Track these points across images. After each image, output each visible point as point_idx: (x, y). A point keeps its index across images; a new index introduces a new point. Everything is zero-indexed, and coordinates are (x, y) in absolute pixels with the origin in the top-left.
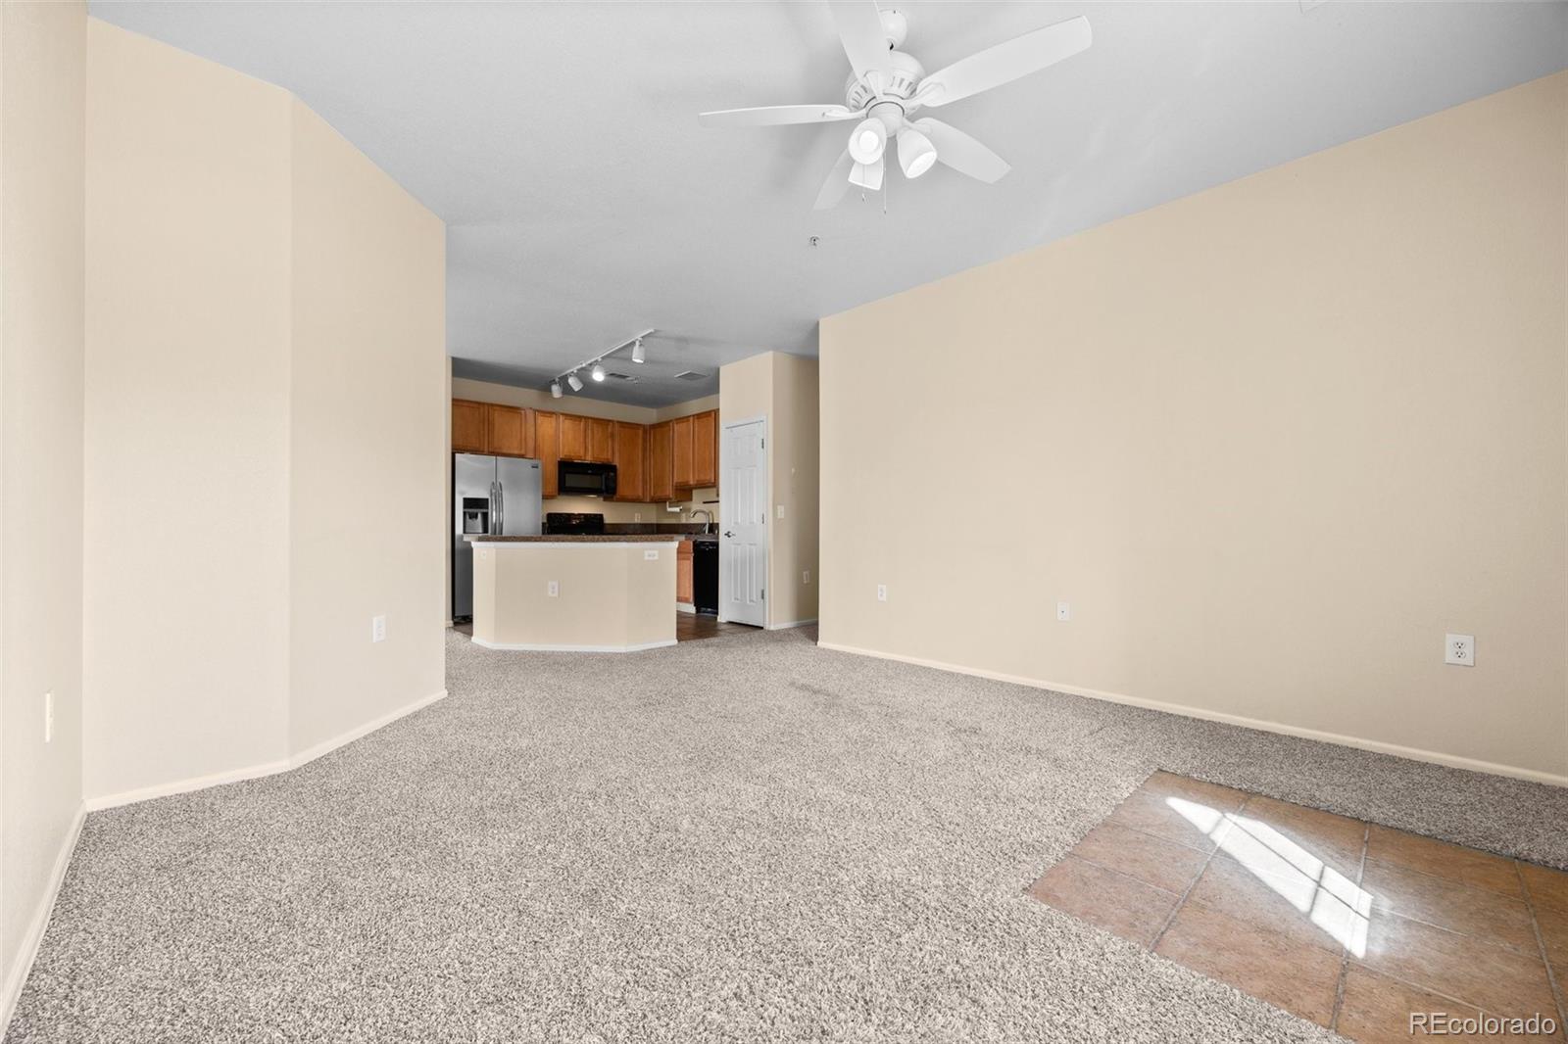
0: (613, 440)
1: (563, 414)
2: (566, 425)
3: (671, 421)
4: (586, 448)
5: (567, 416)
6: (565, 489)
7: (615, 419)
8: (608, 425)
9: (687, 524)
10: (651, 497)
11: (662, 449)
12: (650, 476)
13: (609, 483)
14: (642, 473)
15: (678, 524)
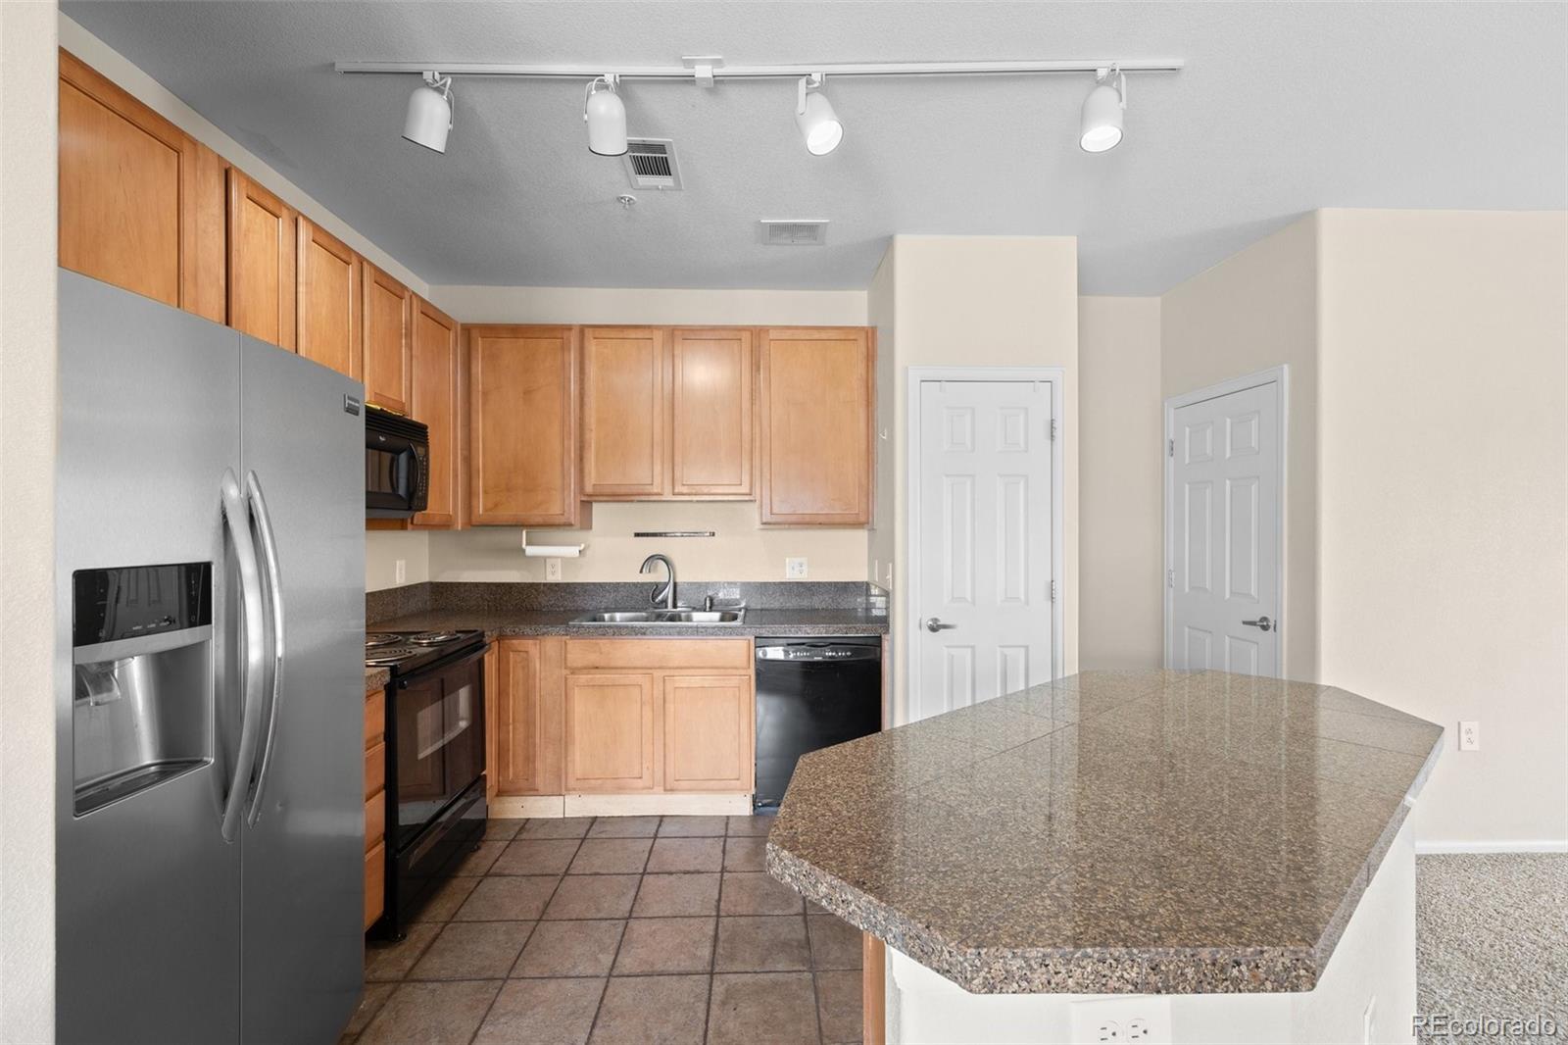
1: (304, 217)
3: (568, 327)
8: (401, 298)
9: (568, 584)
10: (473, 518)
11: (528, 393)
12: (468, 460)
13: (417, 477)
14: (453, 452)
15: (532, 583)
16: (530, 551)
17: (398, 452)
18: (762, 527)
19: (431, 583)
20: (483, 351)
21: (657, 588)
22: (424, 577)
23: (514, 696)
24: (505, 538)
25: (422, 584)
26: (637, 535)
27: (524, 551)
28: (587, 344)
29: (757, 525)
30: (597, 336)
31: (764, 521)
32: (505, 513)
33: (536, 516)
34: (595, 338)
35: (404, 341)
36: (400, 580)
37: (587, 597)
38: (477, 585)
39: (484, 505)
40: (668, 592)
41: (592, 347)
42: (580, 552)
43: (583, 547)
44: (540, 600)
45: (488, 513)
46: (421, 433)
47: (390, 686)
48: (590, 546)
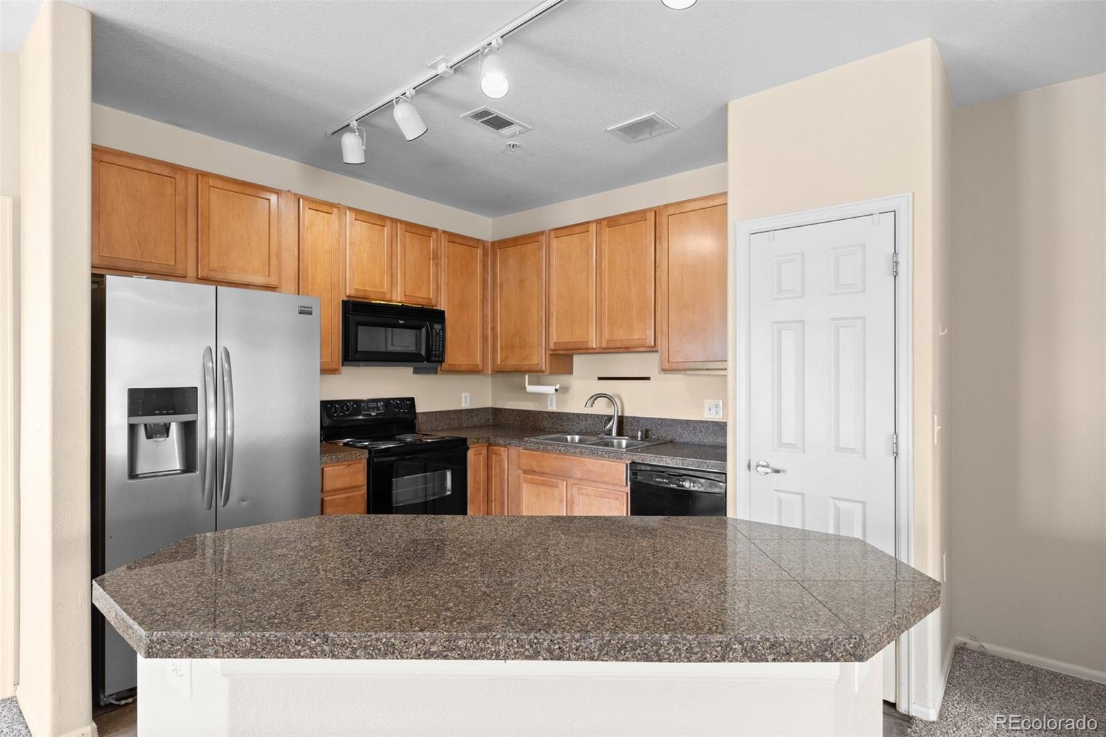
0: (437, 265)
1: (350, 209)
2: (358, 231)
3: (542, 233)
4: (392, 277)
5: (360, 214)
6: (352, 354)
7: (441, 227)
8: (430, 237)
9: (559, 413)
10: (496, 367)
11: (522, 282)
12: (494, 329)
13: (432, 343)
14: (481, 325)
15: (540, 412)
16: (530, 388)
17: (420, 328)
18: (662, 372)
19: (492, 408)
20: (500, 258)
21: (607, 419)
22: (488, 404)
24: (516, 379)
25: (488, 408)
26: (600, 379)
27: (526, 388)
28: (551, 240)
31: (664, 368)
32: (512, 362)
33: (527, 365)
34: (556, 238)
35: (431, 263)
36: (465, 405)
38: (513, 410)
39: (501, 358)
40: (614, 424)
41: (555, 243)
42: (556, 390)
43: (560, 387)
44: (544, 423)
45: (503, 363)
46: (439, 316)
47: (369, 460)
48: (571, 386)
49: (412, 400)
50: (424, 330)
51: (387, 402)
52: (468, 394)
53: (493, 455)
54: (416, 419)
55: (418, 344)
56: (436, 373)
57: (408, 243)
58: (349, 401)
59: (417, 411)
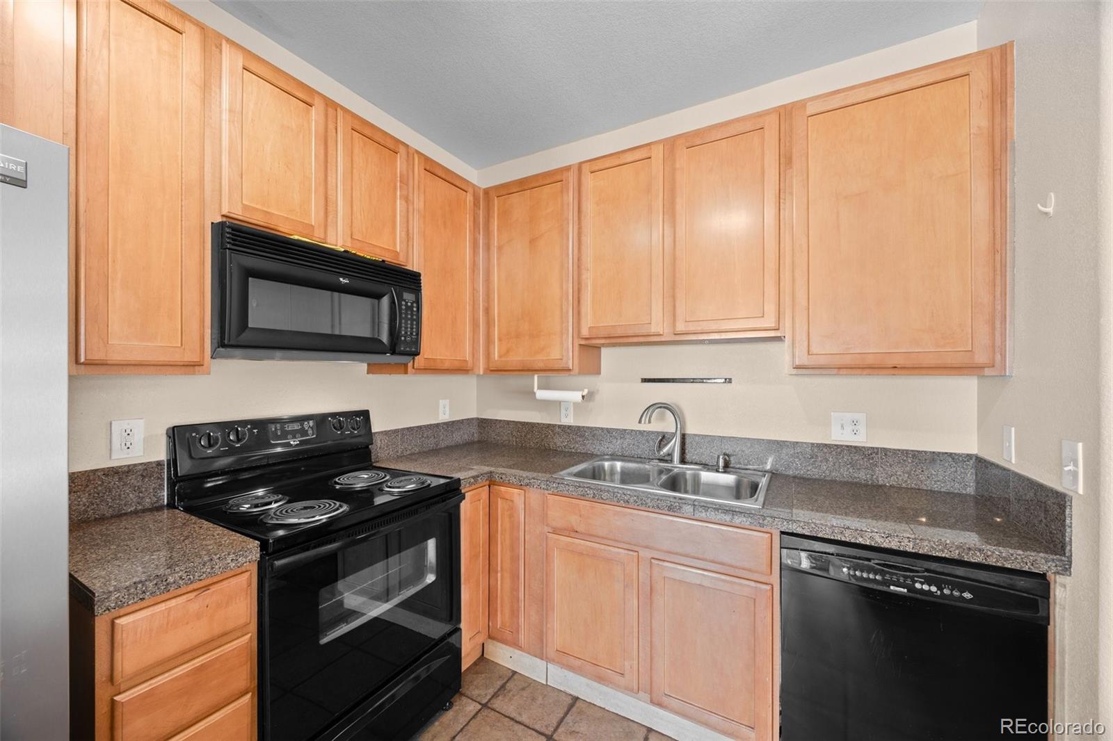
1: (233, 44)
3: (567, 168)
4: (328, 202)
5: (256, 62)
6: (238, 336)
7: (413, 144)
8: (396, 152)
9: (579, 427)
10: (491, 365)
11: (533, 241)
12: (487, 311)
13: (400, 323)
14: (472, 303)
15: (549, 425)
16: (541, 394)
17: (378, 297)
18: (795, 371)
19: (478, 419)
20: (499, 209)
21: (664, 439)
22: (472, 412)
23: (502, 543)
24: (515, 382)
25: (473, 419)
26: (645, 380)
27: (535, 393)
28: (583, 178)
29: (786, 367)
30: (593, 169)
31: (797, 363)
32: (516, 358)
33: (539, 360)
34: (591, 173)
35: (398, 193)
36: (444, 416)
37: (595, 442)
38: (508, 422)
39: (499, 352)
40: (674, 446)
41: (589, 182)
42: (583, 397)
43: (589, 392)
44: (556, 440)
45: (503, 359)
46: (411, 281)
47: (261, 566)
48: (598, 391)
49: (365, 414)
50: (385, 301)
51: (321, 420)
52: (447, 402)
53: (499, 499)
54: (372, 444)
55: (375, 323)
56: (406, 372)
57: (356, 151)
58: (243, 423)
59: (373, 431)
